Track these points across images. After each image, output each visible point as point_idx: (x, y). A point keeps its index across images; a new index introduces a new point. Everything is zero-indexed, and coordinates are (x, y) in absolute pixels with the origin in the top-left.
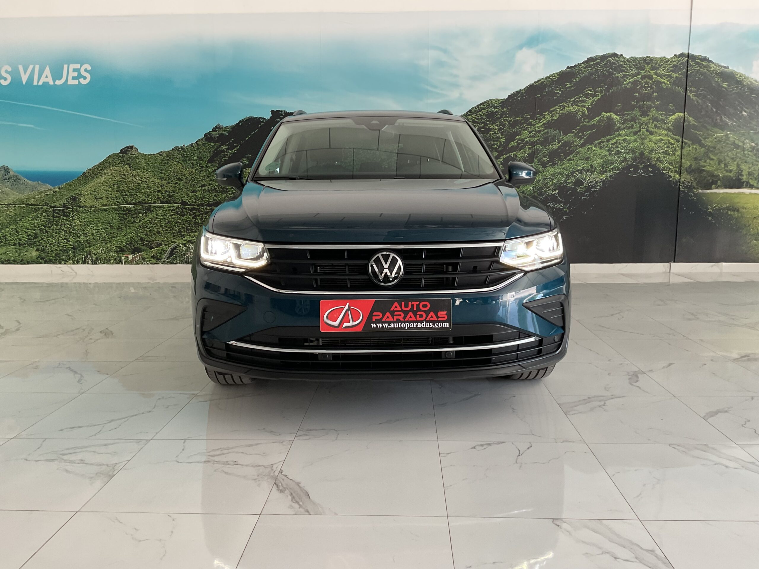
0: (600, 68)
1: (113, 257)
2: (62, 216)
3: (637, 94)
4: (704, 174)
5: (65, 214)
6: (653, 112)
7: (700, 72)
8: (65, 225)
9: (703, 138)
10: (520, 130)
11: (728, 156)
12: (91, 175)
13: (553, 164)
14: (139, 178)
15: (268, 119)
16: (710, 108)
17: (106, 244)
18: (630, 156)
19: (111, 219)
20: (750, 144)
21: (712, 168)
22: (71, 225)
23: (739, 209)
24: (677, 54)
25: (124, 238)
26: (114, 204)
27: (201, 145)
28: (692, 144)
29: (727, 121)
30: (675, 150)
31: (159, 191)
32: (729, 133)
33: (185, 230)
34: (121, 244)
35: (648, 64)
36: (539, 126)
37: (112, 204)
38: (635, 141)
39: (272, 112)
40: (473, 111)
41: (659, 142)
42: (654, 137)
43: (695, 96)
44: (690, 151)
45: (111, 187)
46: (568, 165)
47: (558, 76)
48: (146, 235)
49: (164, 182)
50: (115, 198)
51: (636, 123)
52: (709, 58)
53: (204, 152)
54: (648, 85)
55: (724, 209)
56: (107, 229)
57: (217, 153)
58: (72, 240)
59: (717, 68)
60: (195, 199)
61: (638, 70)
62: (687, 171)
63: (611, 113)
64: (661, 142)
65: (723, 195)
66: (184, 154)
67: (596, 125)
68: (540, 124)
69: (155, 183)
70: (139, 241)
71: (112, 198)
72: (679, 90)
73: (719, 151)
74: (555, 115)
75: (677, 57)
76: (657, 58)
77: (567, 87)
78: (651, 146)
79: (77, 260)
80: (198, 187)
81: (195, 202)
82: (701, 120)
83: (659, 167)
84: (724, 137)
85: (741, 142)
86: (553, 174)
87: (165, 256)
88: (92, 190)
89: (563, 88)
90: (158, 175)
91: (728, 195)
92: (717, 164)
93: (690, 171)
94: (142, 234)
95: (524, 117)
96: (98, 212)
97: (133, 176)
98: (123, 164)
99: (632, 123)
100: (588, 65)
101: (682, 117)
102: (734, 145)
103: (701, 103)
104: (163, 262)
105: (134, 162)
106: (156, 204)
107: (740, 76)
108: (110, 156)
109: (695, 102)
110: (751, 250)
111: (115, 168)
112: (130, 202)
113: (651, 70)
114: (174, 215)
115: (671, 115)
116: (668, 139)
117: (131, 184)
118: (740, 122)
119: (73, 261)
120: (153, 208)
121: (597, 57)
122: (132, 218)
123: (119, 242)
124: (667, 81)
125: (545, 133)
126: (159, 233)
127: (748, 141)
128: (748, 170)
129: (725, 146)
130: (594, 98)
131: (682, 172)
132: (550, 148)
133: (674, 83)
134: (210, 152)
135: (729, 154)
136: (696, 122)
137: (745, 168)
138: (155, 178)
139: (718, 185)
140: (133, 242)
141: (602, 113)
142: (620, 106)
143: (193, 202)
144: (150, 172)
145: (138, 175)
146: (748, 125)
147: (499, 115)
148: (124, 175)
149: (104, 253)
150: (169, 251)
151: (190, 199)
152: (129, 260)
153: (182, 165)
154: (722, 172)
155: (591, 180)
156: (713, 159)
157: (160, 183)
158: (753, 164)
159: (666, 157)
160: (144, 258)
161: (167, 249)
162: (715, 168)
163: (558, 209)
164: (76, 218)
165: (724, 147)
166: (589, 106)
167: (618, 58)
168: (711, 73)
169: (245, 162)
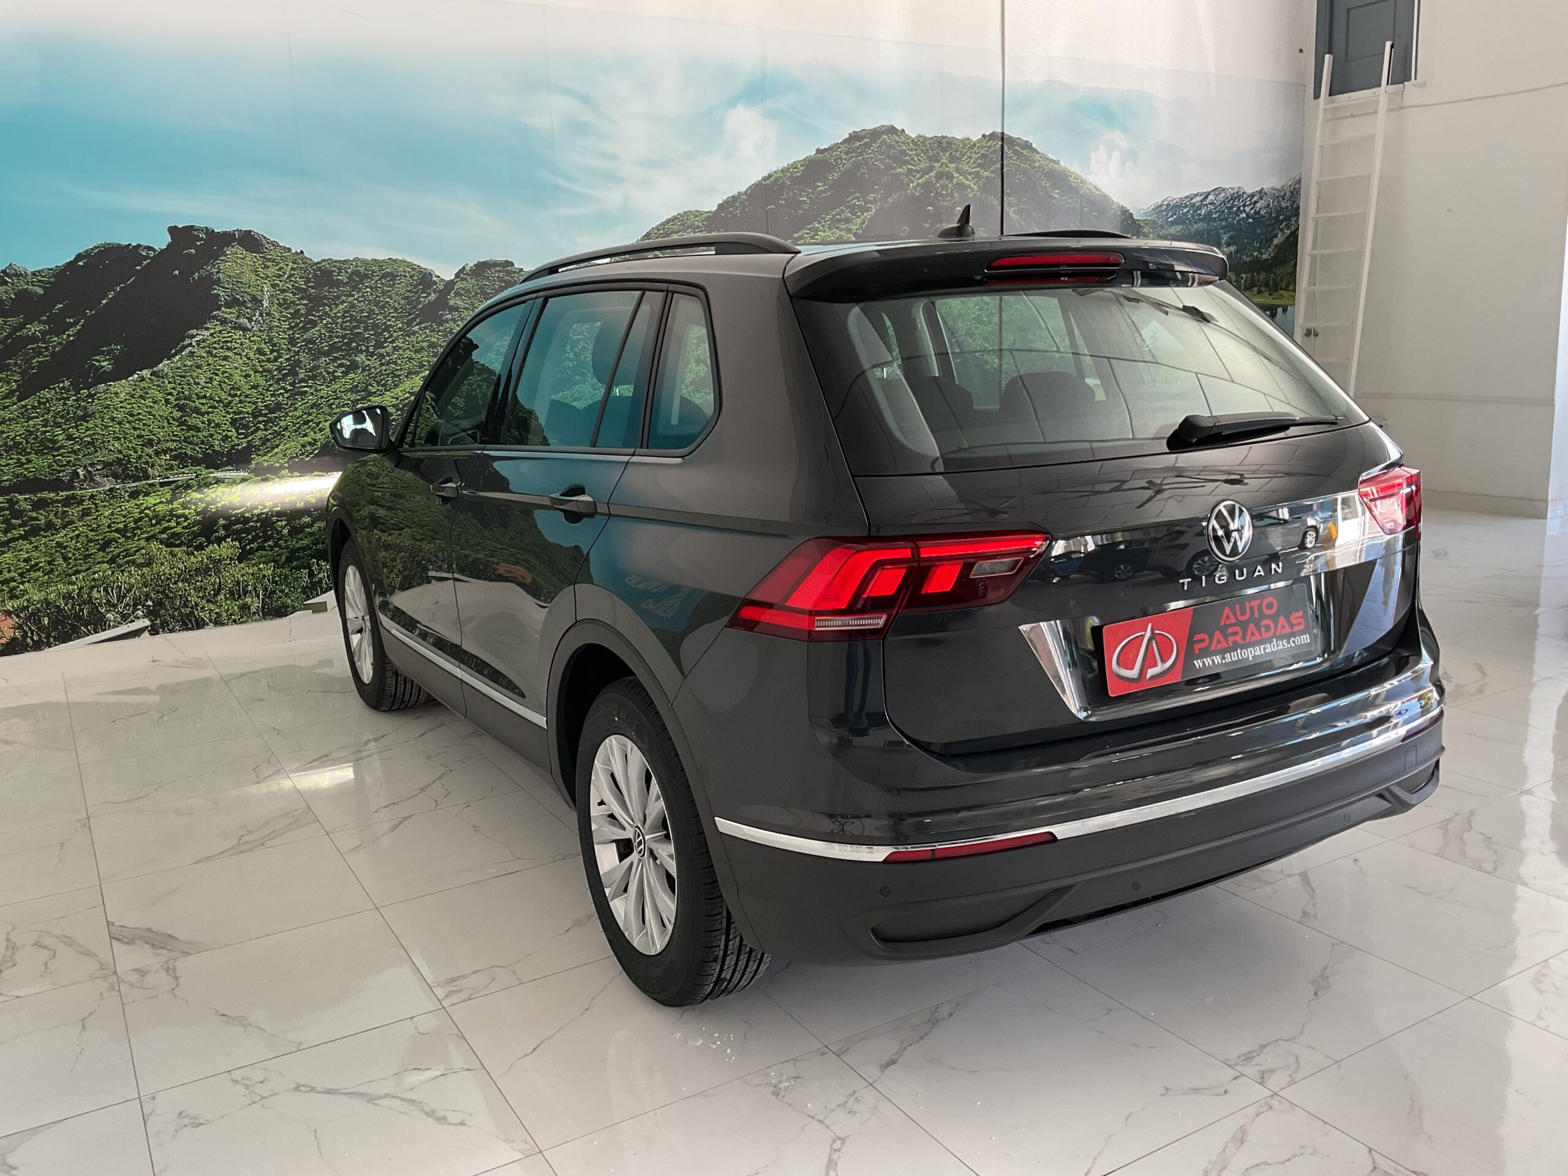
0: (870, 154)
3: (931, 208)
7: (1020, 169)
15: (162, 251)
30: (991, 313)
35: (944, 150)
39: (173, 230)
43: (1016, 212)
44: (1013, 315)
47: (803, 168)
52: (1032, 144)
54: (947, 191)
59: (1044, 163)
61: (930, 162)
72: (992, 202)
75: (987, 139)
76: (957, 139)
77: (818, 191)
78: (956, 308)
89: (812, 193)
100: (850, 148)
107: (1075, 179)
109: (1017, 225)
113: (950, 162)
121: (864, 132)
124: (975, 184)
130: (865, 214)
133: (982, 189)
142: (906, 230)
159: (979, 327)
166: (857, 229)
167: (897, 135)
168: (1036, 172)
169: (104, 366)
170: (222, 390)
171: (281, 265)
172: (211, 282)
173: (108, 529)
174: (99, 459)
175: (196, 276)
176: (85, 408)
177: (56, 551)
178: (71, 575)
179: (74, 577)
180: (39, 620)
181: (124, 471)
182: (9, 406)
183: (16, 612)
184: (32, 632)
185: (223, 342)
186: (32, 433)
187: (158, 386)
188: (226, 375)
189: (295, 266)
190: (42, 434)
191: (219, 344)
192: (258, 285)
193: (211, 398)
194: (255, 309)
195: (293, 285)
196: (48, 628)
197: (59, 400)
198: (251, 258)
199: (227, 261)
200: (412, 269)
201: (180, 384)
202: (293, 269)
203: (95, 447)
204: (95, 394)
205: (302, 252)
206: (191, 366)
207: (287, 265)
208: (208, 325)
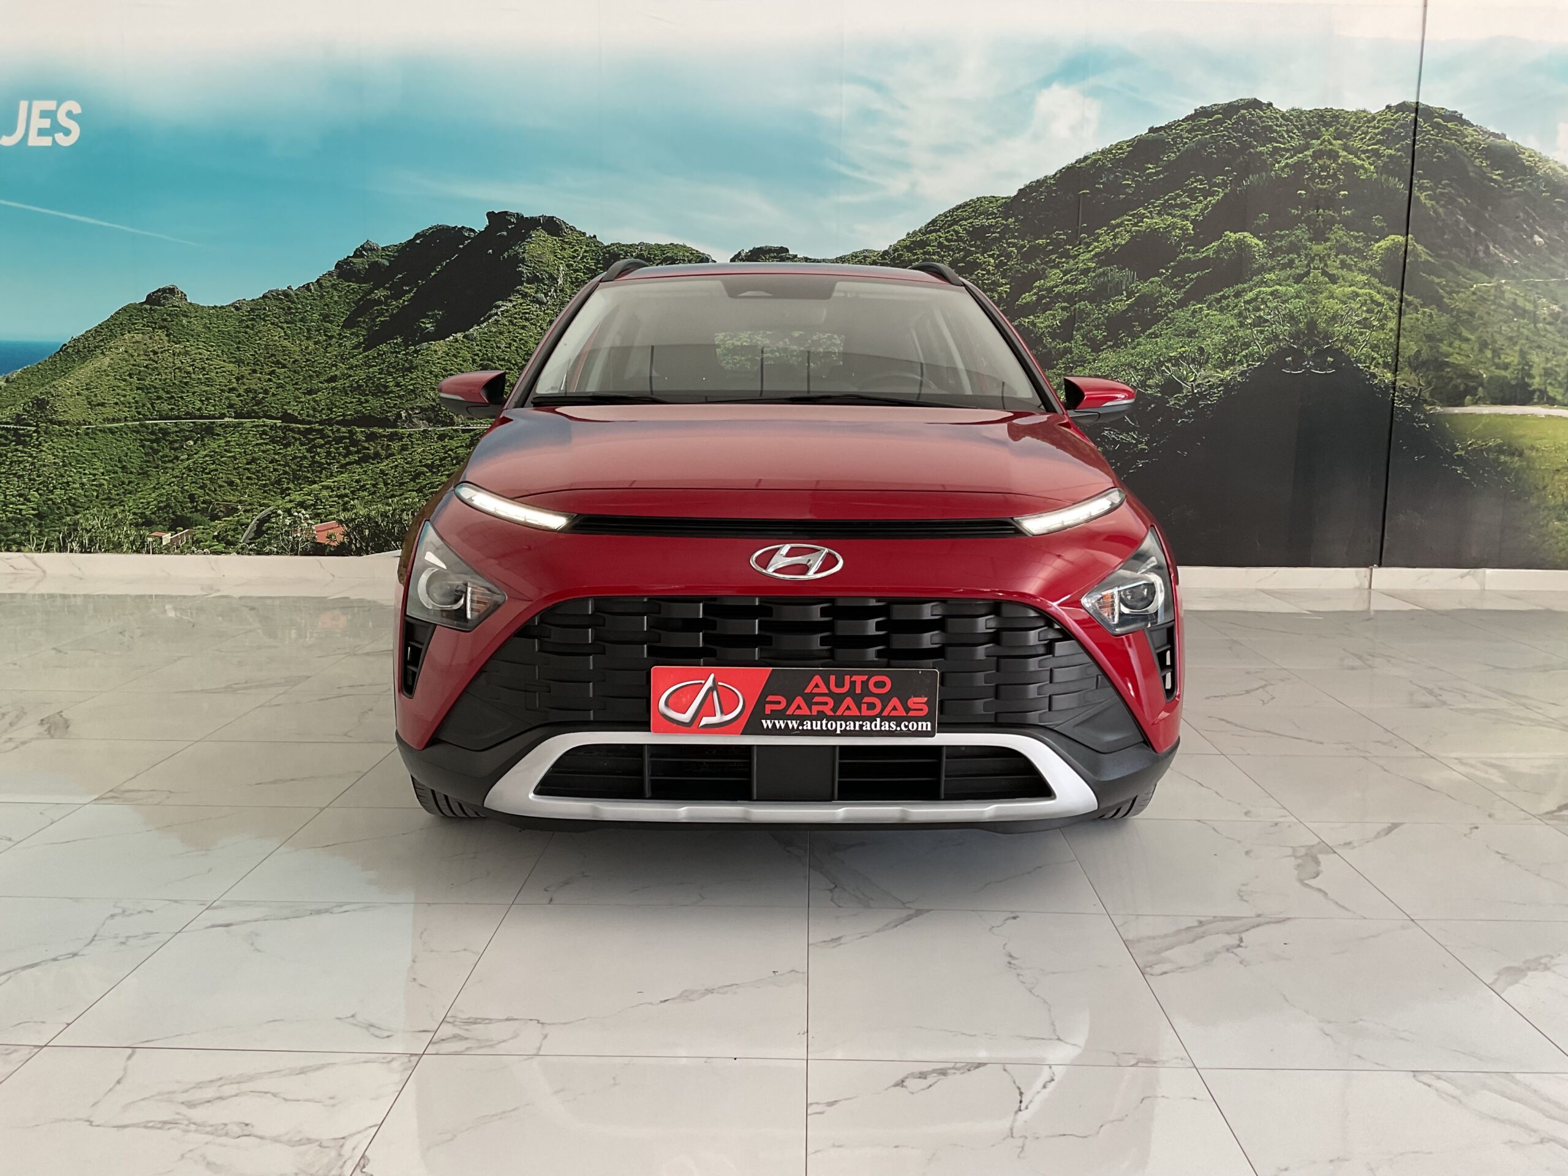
0: (1222, 131)
1: (127, 536)
2: (13, 443)
3: (1303, 192)
4: (1448, 372)
5: (20, 439)
6: (1338, 233)
7: (1440, 145)
8: (21, 462)
9: (1447, 293)
10: (1043, 268)
11: (1500, 333)
12: (79, 351)
13: (1116, 346)
14: (189, 360)
15: (481, 232)
16: (1461, 227)
17: (112, 507)
18: (1286, 330)
19: (123, 450)
20: (1548, 307)
21: (1463, 357)
22: (32, 464)
23: (1523, 450)
24: (1393, 105)
25: (153, 495)
26: (132, 418)
27: (328, 287)
28: (1422, 306)
29: (1501, 255)
30: (1386, 317)
31: (231, 390)
32: (1503, 281)
33: (289, 479)
34: (145, 509)
35: (1327, 125)
36: (1085, 259)
37: (126, 417)
38: (1297, 297)
39: (490, 215)
40: (940, 223)
41: (1349, 298)
42: (1338, 288)
43: (1430, 197)
44: (1418, 320)
45: (125, 380)
46: (1149, 347)
47: (1128, 149)
48: (200, 487)
49: (245, 370)
50: (133, 405)
51: (1299, 256)
52: (1461, 115)
53: (336, 302)
54: (1328, 172)
55: (1489, 450)
56: (114, 473)
57: (363, 307)
58: (36, 498)
59: (1480, 136)
60: (314, 410)
61: (1305, 138)
62: (1410, 365)
63: (1246, 234)
64: (1354, 300)
65: (1488, 420)
66: (290, 308)
67: (1213, 258)
68: (1088, 256)
69: (224, 372)
70: (187, 502)
71: (128, 405)
72: (1395, 185)
73: (1482, 322)
74: (1121, 235)
75: (1393, 111)
76: (1348, 112)
77: (1148, 174)
78: (1332, 309)
79: (47, 542)
80: (321, 383)
81: (314, 416)
82: (1443, 253)
83: (1349, 355)
84: (1493, 291)
85: (1529, 301)
86: (1116, 366)
87: (244, 536)
88: (82, 386)
89: (1139, 176)
90: (231, 353)
91: (1499, 419)
92: (1476, 352)
93: (1417, 364)
94: (193, 485)
95: (1050, 238)
96: (94, 436)
97: (174, 354)
98: (151, 327)
99: (1291, 256)
100: (1195, 125)
101: (1401, 245)
102: (1512, 309)
103: (1443, 215)
104: (240, 551)
105: (177, 324)
106: (226, 419)
107: (1530, 156)
108: (124, 309)
109: (1431, 213)
110: (1548, 541)
111: (133, 337)
112: (168, 414)
113: (1335, 139)
114: (266, 444)
115: (1377, 242)
116: (1370, 294)
117: (171, 373)
118: (1529, 257)
119: (37, 545)
120: (218, 429)
121: (1216, 107)
122: (171, 449)
123: (142, 503)
124: (1369, 163)
125: (1099, 276)
126: (231, 483)
127: (1544, 300)
128: (1542, 365)
129: (1494, 311)
130: (1209, 199)
131: (1399, 365)
132: (1110, 310)
133: (1384, 170)
134: (348, 303)
135: (1503, 328)
136: (1431, 256)
137: (1537, 360)
138: (224, 361)
139: (1477, 397)
140: (173, 504)
141: (1226, 233)
142: (1265, 217)
143: (308, 416)
144: (212, 346)
145: (187, 353)
146: (1547, 265)
147: (998, 232)
148: (155, 353)
149: (108, 529)
150: (253, 524)
151: (302, 410)
152: (164, 543)
153: (285, 332)
154: (1486, 369)
155: (1199, 381)
156: (1467, 340)
157: (236, 371)
158: (1556, 351)
159: (1365, 333)
160: (197, 540)
161: (250, 521)
162: (1471, 359)
163: (1126, 445)
164: (44, 449)
165: (1492, 313)
166: (1196, 216)
167: (1262, 110)
168: (1466, 148)
169: (427, 328)
170: (518, 354)
171: (575, 248)
172: (517, 260)
173: (419, 464)
174: (418, 404)
175: (506, 255)
176: (411, 361)
177: (380, 477)
178: (387, 498)
179: (390, 500)
180: (362, 531)
181: (435, 416)
182: (356, 355)
183: (347, 522)
184: (356, 539)
185: (523, 313)
186: (371, 378)
187: (468, 347)
188: (522, 342)
189: (588, 249)
190: (378, 380)
191: (519, 315)
192: (555, 265)
193: (510, 362)
194: (551, 285)
195: (584, 266)
196: (368, 539)
197: (391, 352)
198: (552, 241)
199: (531, 243)
200: (691, 254)
201: (485, 347)
202: (586, 251)
203: (416, 394)
204: (420, 351)
205: (595, 237)
206: (495, 332)
207: (581, 248)
208: (512, 298)
